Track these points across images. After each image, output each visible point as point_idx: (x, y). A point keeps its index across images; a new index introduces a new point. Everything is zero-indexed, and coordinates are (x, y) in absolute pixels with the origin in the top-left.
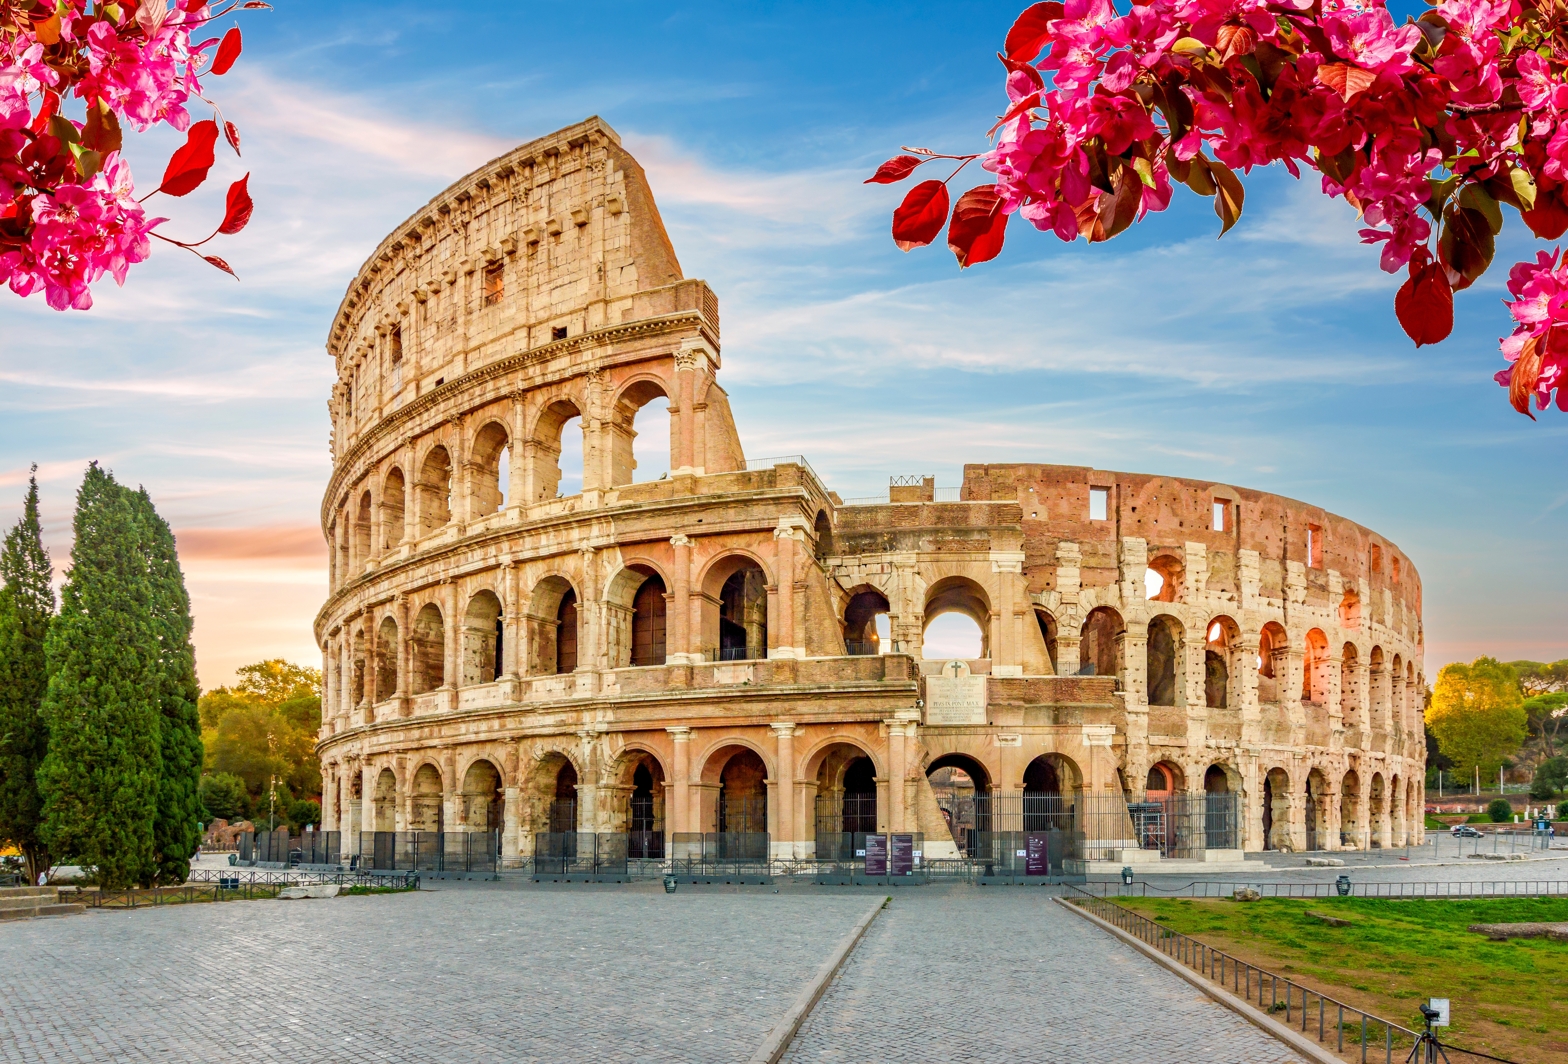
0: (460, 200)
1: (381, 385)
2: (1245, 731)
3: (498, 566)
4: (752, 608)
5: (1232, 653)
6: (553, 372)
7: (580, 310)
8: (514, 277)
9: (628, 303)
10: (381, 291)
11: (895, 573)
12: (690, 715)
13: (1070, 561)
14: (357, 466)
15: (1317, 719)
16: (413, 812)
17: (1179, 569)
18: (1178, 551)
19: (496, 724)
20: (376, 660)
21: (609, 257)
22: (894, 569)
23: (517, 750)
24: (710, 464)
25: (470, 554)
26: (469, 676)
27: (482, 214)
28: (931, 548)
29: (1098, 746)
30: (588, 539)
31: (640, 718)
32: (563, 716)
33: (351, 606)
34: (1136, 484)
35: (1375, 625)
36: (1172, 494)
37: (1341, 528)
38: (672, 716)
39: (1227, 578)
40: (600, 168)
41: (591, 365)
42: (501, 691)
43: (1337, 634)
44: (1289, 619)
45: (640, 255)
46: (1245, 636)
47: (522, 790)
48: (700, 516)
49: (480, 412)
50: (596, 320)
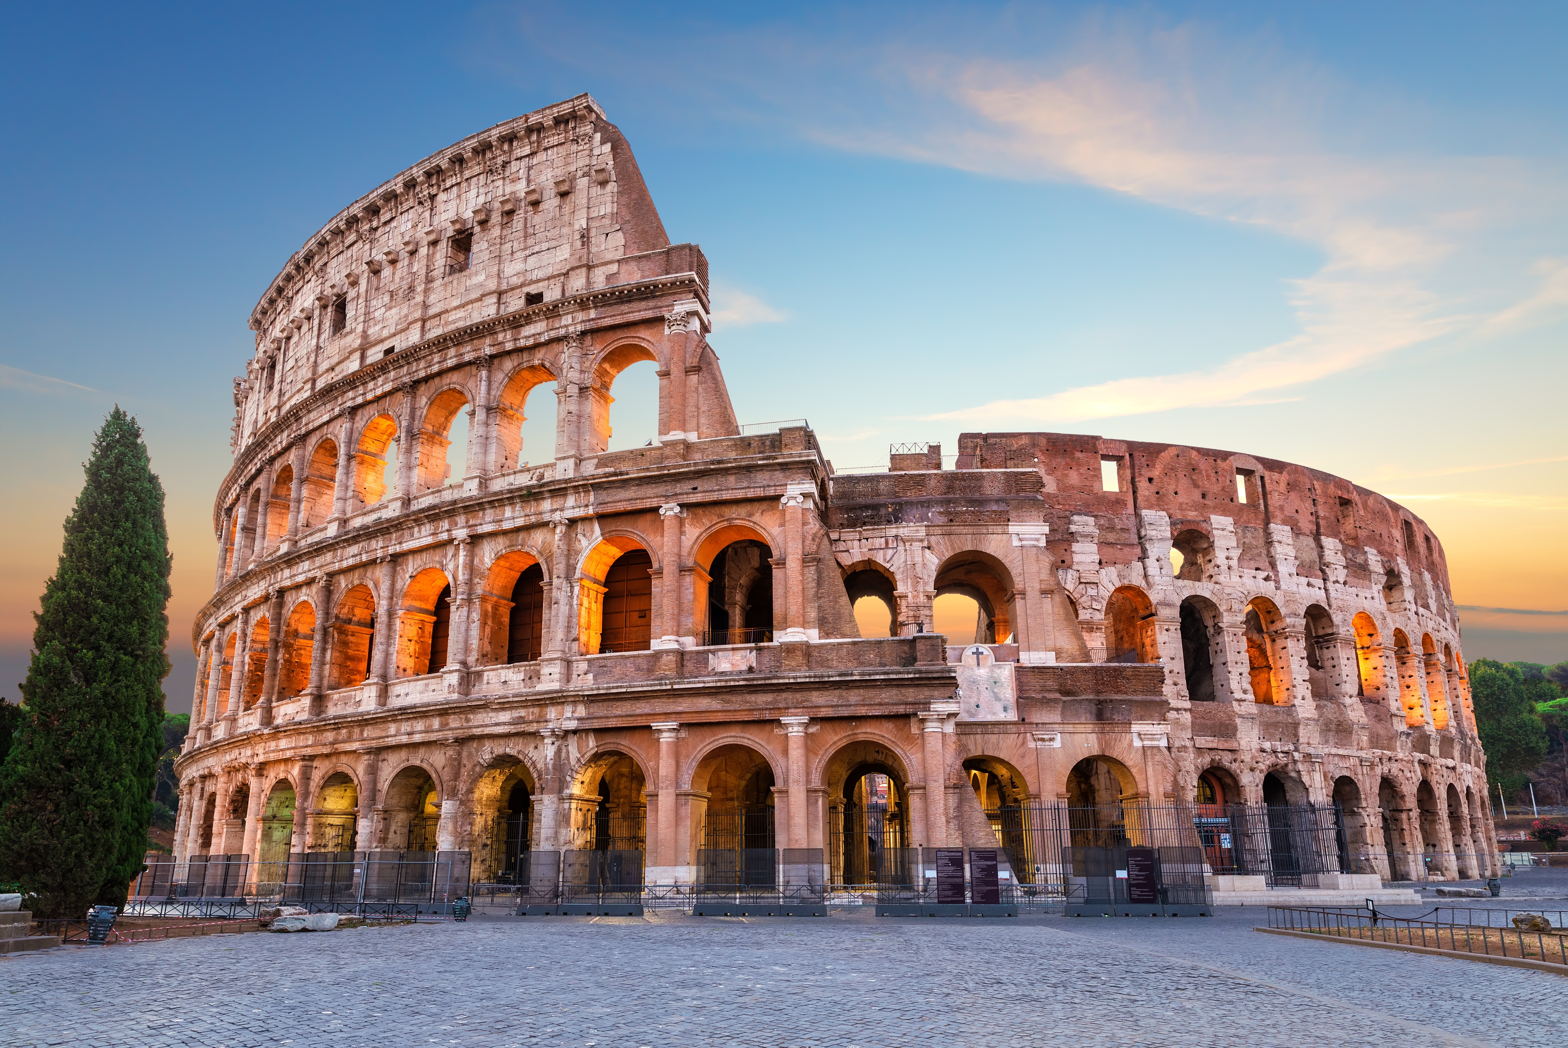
0: (428, 175)
1: (317, 356)
2: (1302, 732)
3: (450, 541)
4: (735, 589)
5: (1274, 641)
6: (527, 337)
7: (559, 275)
8: (485, 245)
9: (614, 268)
10: (326, 264)
11: (901, 548)
12: (680, 709)
13: (1086, 536)
14: (278, 439)
15: (1378, 718)
16: (314, 834)
17: (1205, 545)
18: (1204, 525)
19: (436, 723)
20: (282, 651)
21: (594, 224)
22: (901, 544)
23: (459, 754)
24: (704, 429)
25: (416, 529)
26: (402, 667)
27: (452, 186)
28: (942, 520)
29: (1152, 747)
30: (562, 510)
31: (619, 713)
32: (522, 713)
33: (255, 591)
34: (1150, 453)
35: (1421, 610)
36: (1190, 464)
37: (1371, 502)
38: (658, 710)
39: (1260, 555)
40: (586, 141)
41: (571, 329)
42: (446, 683)
43: (1385, 619)
44: (1333, 601)
45: (629, 221)
46: (1288, 620)
47: (462, 803)
48: (695, 483)
49: (437, 380)
50: (577, 284)
